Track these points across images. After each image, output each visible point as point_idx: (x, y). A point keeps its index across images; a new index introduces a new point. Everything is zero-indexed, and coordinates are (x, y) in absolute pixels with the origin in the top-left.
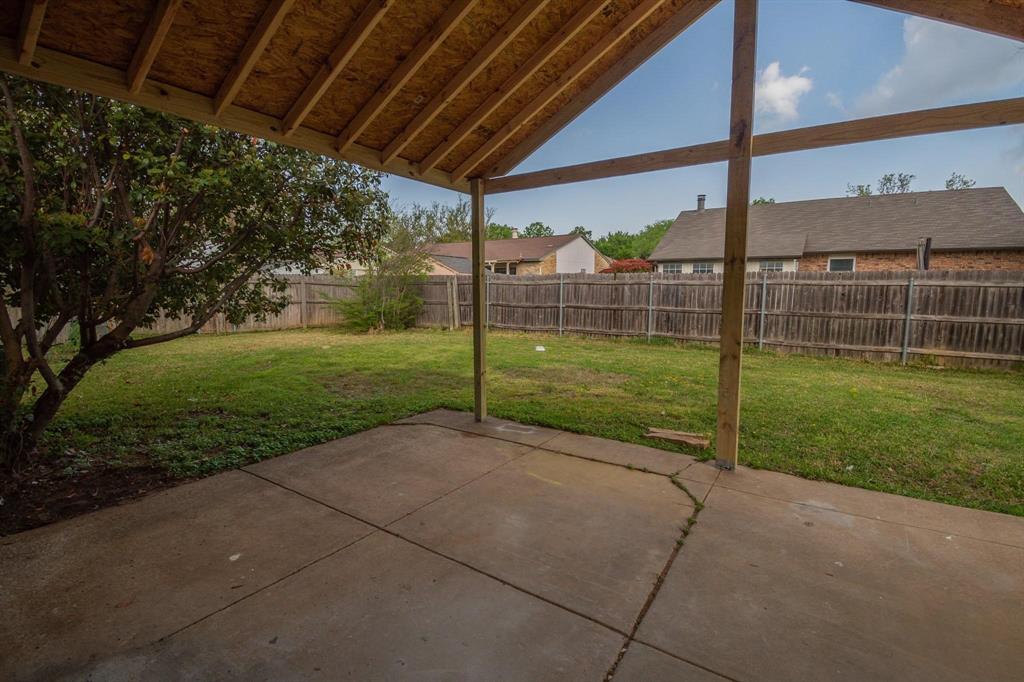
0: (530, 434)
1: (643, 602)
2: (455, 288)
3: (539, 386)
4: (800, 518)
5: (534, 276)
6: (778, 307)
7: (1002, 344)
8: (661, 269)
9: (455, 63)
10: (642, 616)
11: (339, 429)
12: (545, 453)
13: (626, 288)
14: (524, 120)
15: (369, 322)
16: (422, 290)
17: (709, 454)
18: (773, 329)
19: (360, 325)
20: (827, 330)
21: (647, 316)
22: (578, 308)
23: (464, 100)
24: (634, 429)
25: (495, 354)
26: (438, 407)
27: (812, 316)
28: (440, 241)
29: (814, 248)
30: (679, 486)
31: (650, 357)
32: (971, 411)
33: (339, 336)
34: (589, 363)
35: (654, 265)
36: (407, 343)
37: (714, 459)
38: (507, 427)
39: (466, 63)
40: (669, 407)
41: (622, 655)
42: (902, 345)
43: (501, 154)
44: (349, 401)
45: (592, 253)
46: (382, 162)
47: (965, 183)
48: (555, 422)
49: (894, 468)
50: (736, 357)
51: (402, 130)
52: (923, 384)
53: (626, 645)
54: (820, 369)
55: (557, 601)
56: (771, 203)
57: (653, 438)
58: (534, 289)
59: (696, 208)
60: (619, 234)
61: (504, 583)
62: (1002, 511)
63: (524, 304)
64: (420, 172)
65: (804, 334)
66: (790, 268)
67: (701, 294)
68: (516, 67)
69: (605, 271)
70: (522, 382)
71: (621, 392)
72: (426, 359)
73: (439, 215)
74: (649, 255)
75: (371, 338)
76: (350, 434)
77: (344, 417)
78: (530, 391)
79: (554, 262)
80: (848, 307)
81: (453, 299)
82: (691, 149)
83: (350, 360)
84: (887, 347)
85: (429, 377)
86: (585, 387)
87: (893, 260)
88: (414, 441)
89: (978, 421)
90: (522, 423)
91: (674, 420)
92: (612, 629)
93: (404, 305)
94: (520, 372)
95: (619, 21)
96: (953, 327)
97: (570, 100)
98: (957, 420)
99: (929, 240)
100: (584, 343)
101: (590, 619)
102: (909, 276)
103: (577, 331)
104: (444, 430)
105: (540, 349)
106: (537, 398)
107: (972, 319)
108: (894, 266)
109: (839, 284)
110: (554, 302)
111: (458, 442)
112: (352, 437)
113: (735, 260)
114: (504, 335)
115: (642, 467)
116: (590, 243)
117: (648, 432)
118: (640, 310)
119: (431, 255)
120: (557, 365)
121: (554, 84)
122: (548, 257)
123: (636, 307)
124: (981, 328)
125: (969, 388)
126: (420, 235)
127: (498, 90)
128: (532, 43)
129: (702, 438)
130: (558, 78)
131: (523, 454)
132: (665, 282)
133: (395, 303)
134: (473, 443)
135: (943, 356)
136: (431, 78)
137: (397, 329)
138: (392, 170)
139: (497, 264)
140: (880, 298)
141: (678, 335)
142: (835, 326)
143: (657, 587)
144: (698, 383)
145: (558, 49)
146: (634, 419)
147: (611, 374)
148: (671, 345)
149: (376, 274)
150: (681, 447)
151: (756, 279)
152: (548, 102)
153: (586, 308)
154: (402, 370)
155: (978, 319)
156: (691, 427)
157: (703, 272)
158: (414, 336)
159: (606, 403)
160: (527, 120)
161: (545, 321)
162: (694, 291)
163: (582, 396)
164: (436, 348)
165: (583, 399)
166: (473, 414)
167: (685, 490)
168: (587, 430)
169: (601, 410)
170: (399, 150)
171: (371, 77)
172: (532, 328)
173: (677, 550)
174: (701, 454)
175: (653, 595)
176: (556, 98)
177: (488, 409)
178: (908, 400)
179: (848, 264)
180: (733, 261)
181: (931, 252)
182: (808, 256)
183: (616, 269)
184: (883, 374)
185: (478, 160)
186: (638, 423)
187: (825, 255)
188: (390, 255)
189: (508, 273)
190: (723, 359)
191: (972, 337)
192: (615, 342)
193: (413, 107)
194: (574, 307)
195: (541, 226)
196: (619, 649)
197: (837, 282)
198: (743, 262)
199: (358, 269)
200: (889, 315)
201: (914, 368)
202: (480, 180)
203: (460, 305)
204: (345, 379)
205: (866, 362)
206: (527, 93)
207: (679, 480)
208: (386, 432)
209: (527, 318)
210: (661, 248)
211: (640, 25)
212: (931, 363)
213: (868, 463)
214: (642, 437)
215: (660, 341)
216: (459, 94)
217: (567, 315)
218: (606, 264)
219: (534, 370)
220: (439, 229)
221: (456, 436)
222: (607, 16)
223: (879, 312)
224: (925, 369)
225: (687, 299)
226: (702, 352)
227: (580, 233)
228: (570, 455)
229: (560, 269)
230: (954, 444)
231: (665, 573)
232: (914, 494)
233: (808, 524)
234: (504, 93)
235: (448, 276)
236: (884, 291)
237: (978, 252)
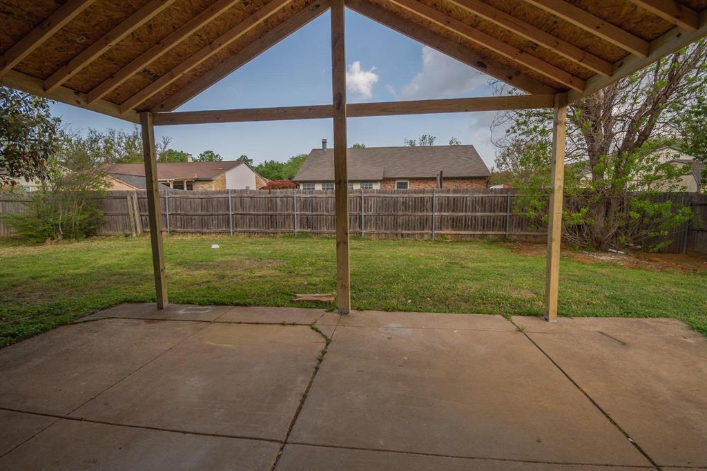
0: (207, 312)
1: (293, 415)
2: (135, 201)
3: (214, 275)
4: (385, 336)
5: (207, 192)
6: (371, 211)
7: (475, 227)
8: (302, 187)
9: (117, 15)
10: (293, 424)
11: (13, 335)
12: (220, 325)
13: (278, 199)
14: (184, 70)
15: (45, 233)
16: (101, 203)
17: (334, 306)
18: (369, 224)
19: (35, 237)
20: (397, 223)
21: (294, 219)
22: (244, 214)
23: (127, 46)
24: (286, 297)
25: (177, 253)
26: (121, 303)
27: (388, 215)
28: (119, 161)
29: (388, 175)
30: (317, 330)
31: (297, 247)
32: (463, 262)
33: (12, 249)
34: (254, 254)
35: (297, 184)
36: (88, 251)
37: (337, 308)
38: (188, 310)
39: (127, 17)
40: (309, 279)
41: (279, 456)
42: (432, 230)
43: (166, 95)
44: (24, 308)
45: (253, 175)
46: (45, 90)
47: (457, 143)
48: (227, 300)
49: (430, 298)
50: (346, 243)
51: (65, 64)
52: (442, 250)
53: (282, 449)
54: (394, 245)
55: (229, 434)
56: (363, 147)
57: (298, 301)
58: (207, 201)
59: (321, 148)
60: (272, 162)
61: (185, 433)
62: (478, 313)
63: (199, 212)
64: (87, 101)
65: (385, 226)
66: (376, 187)
67: (326, 204)
68: (174, 27)
69: (263, 188)
70: (199, 274)
71: (277, 273)
72: (109, 262)
73: (116, 140)
74: (293, 177)
75: (49, 248)
76: (25, 339)
77: (18, 323)
78: (206, 280)
79: (224, 181)
80: (406, 210)
81: (133, 210)
82: (311, 108)
83: (25, 270)
84: (425, 231)
85: (113, 278)
86: (251, 272)
87: (426, 183)
88: (95, 335)
89: (466, 267)
90: (200, 305)
91: (312, 287)
92: (271, 441)
93: (83, 217)
94: (199, 266)
95: (255, 11)
96: (453, 218)
97: (223, 62)
98: (458, 268)
99: (442, 172)
100: (250, 240)
101: (256, 439)
102: (432, 191)
103: (244, 232)
104: (127, 321)
105: (216, 246)
106: (211, 284)
107: (461, 214)
108: (427, 186)
109: (401, 196)
110: (225, 211)
111: (143, 328)
112: (28, 342)
113: (341, 181)
114: (184, 238)
115: (292, 322)
116: (252, 168)
117: (296, 297)
118: (289, 215)
119: (108, 174)
120: (229, 258)
121: (208, 47)
122: (219, 178)
123: (286, 213)
124: (466, 218)
125: (462, 250)
126: (97, 156)
127: (160, 43)
128: (186, 12)
129: (330, 296)
130: (211, 43)
131: (201, 329)
132: (304, 195)
133: (75, 216)
134: (156, 327)
135: (450, 234)
136: (93, 24)
137: (77, 238)
138: (57, 97)
139: (174, 182)
140: (420, 204)
141: (314, 231)
142: (400, 220)
143: (302, 402)
144: (327, 261)
145: (209, 20)
146: (287, 290)
147: (271, 261)
148: (310, 237)
149: (50, 190)
150: (317, 304)
151: (358, 194)
152: (205, 59)
153: (250, 214)
154: (84, 274)
155: (463, 214)
156: (323, 290)
157: (327, 189)
158: (96, 244)
159: (267, 281)
160: (188, 70)
161: (218, 226)
162: (323, 202)
163: (249, 278)
164: (119, 252)
165: (250, 280)
166: (156, 304)
167: (320, 332)
168: (252, 302)
169: (263, 286)
170: (64, 80)
171: (29, 13)
172: (208, 231)
173: (315, 373)
174: (329, 306)
175: (300, 408)
176: (210, 58)
177: (169, 298)
178: (436, 259)
179: (404, 185)
180: (340, 182)
181: (444, 179)
182: (386, 180)
183: (271, 187)
184: (424, 246)
185: (144, 96)
186: (289, 292)
187: (394, 179)
188: (65, 173)
189: (185, 189)
190: (338, 245)
191: (462, 224)
192: (273, 238)
193: (76, 45)
194: (241, 214)
195: (213, 154)
196: (277, 452)
197: (400, 195)
198: (346, 183)
199: (30, 186)
200: (425, 213)
201: (438, 242)
202: (148, 113)
203: (141, 216)
204: (19, 288)
205: (416, 240)
206: (186, 49)
207: (316, 326)
208: (65, 331)
209: (203, 224)
210: (301, 173)
211: (270, 17)
212: (445, 239)
213: (418, 297)
214: (292, 301)
215: (303, 235)
216: (122, 41)
217: (236, 220)
218: (264, 183)
219: (211, 263)
220: (116, 151)
221: (139, 324)
222: (246, 5)
223: (421, 211)
224: (442, 242)
225: (319, 207)
226: (330, 240)
227: (244, 160)
228: (240, 323)
229: (229, 187)
230: (456, 280)
231: (307, 391)
232: (439, 311)
233: (389, 338)
234: (164, 46)
235: (128, 191)
236: (422, 200)
237: (463, 179)
